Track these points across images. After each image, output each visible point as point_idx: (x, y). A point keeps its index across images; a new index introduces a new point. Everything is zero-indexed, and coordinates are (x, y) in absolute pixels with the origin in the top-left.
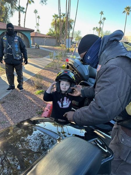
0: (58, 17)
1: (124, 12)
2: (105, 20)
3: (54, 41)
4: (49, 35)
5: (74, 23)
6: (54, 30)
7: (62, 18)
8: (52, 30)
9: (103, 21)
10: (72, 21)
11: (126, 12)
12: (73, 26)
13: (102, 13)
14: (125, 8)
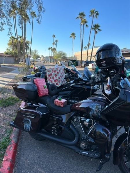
0: (15, 39)
1: (71, 37)
2: (57, 42)
3: (12, 60)
4: (6, 54)
5: (30, 44)
6: (11, 49)
7: (19, 40)
8: (9, 50)
9: (55, 42)
10: (29, 42)
11: (72, 37)
12: (30, 46)
13: (54, 36)
14: (71, 34)
